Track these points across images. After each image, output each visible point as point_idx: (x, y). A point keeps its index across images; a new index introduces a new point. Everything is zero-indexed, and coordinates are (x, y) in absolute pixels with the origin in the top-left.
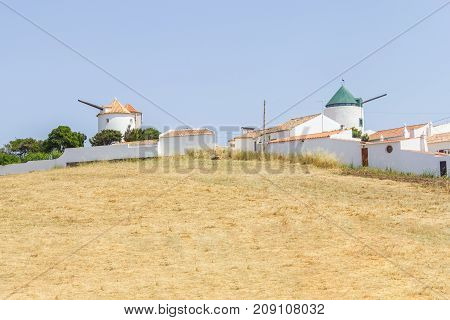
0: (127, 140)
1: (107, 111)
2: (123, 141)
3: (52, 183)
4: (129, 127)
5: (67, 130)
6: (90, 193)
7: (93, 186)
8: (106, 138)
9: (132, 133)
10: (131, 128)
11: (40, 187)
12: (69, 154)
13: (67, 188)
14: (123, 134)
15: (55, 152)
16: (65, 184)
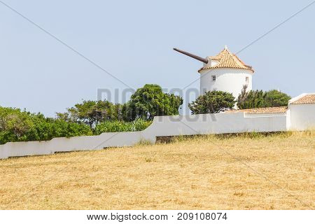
0: (243, 106)
1: (213, 64)
2: (236, 107)
3: (147, 166)
4: (245, 87)
5: (158, 90)
6: (204, 182)
7: (207, 172)
8: (212, 103)
9: (249, 97)
10: (248, 90)
11: (132, 171)
12: (161, 125)
13: (170, 174)
14: (236, 97)
15: (139, 121)
16: (168, 168)
